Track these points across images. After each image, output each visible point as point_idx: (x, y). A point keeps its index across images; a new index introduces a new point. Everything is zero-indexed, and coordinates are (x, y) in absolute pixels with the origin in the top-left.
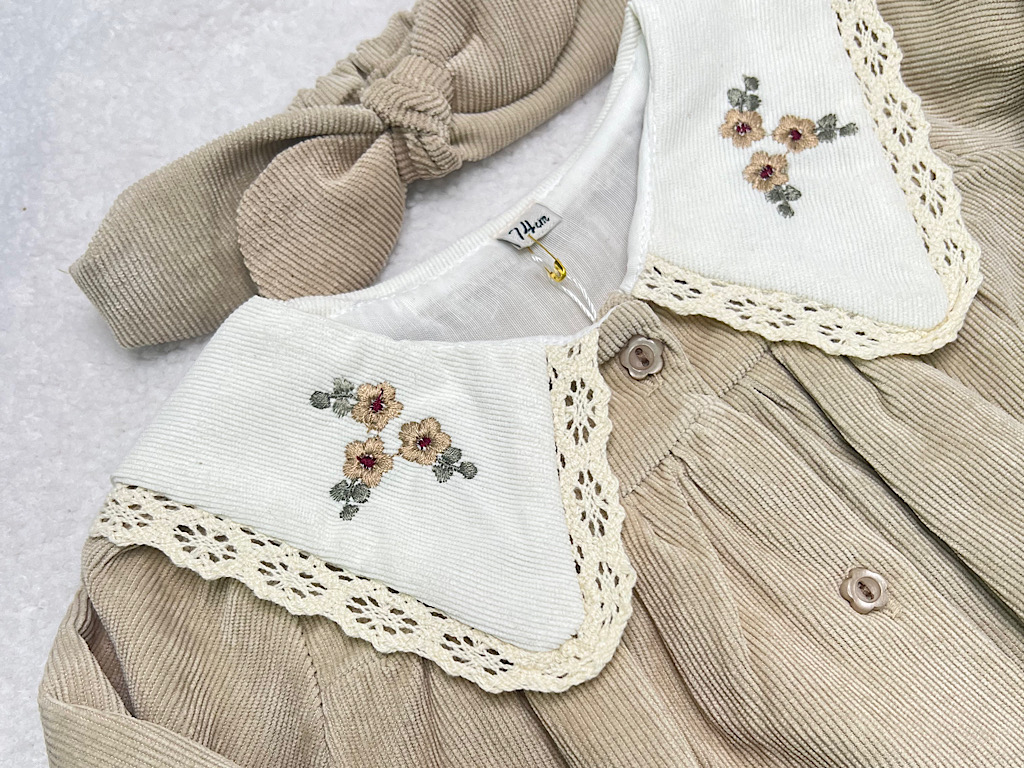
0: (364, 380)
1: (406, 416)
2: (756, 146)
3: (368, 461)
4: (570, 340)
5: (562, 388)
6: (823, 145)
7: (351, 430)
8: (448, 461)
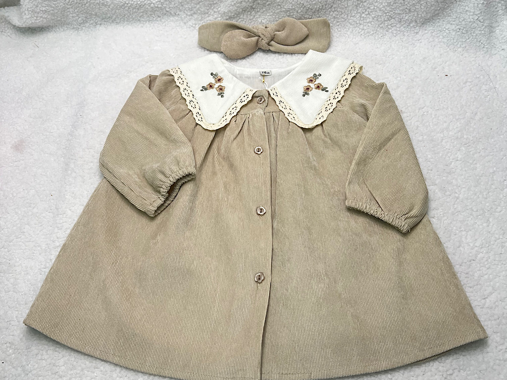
0: (221, 75)
1: (221, 84)
2: (310, 84)
3: (211, 86)
4: (252, 89)
5: (245, 94)
6: (321, 91)
7: (213, 81)
8: (221, 93)
